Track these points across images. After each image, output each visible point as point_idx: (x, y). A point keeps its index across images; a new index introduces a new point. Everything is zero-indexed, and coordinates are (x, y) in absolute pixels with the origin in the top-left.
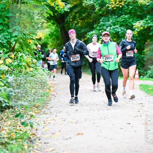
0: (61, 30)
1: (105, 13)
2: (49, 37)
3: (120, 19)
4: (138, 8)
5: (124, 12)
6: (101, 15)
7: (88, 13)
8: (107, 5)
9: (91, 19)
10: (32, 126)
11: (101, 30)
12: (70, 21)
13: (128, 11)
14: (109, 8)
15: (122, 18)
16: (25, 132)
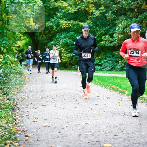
0: (32, 41)
1: (59, 31)
2: (25, 45)
3: (69, 35)
4: (80, 28)
5: (71, 30)
6: (57, 32)
7: (49, 31)
8: (61, 26)
9: (51, 34)
10: (14, 101)
11: (57, 41)
12: (38, 36)
13: (74, 30)
14: (62, 28)
15: (70, 34)
16: (10, 104)
